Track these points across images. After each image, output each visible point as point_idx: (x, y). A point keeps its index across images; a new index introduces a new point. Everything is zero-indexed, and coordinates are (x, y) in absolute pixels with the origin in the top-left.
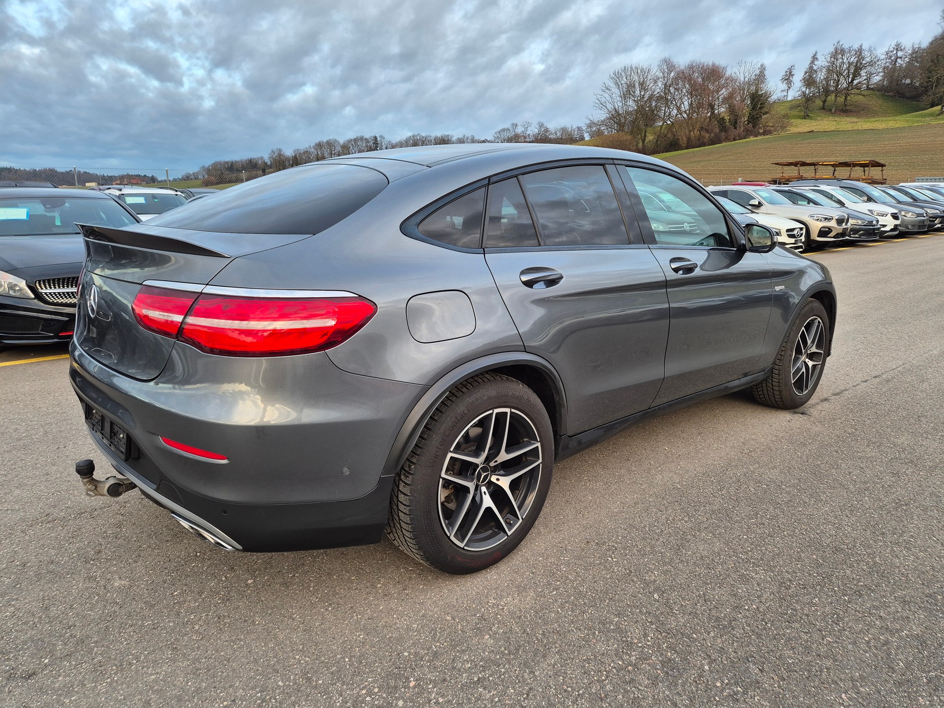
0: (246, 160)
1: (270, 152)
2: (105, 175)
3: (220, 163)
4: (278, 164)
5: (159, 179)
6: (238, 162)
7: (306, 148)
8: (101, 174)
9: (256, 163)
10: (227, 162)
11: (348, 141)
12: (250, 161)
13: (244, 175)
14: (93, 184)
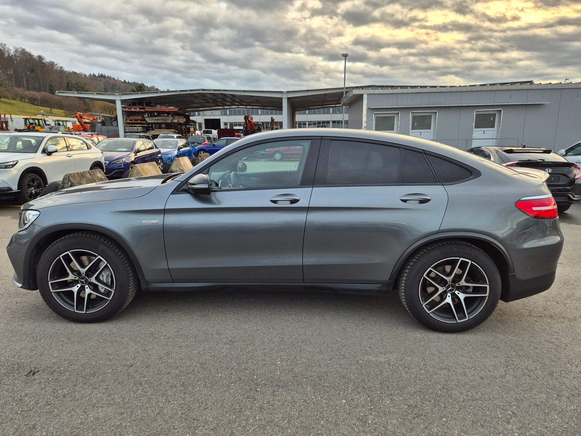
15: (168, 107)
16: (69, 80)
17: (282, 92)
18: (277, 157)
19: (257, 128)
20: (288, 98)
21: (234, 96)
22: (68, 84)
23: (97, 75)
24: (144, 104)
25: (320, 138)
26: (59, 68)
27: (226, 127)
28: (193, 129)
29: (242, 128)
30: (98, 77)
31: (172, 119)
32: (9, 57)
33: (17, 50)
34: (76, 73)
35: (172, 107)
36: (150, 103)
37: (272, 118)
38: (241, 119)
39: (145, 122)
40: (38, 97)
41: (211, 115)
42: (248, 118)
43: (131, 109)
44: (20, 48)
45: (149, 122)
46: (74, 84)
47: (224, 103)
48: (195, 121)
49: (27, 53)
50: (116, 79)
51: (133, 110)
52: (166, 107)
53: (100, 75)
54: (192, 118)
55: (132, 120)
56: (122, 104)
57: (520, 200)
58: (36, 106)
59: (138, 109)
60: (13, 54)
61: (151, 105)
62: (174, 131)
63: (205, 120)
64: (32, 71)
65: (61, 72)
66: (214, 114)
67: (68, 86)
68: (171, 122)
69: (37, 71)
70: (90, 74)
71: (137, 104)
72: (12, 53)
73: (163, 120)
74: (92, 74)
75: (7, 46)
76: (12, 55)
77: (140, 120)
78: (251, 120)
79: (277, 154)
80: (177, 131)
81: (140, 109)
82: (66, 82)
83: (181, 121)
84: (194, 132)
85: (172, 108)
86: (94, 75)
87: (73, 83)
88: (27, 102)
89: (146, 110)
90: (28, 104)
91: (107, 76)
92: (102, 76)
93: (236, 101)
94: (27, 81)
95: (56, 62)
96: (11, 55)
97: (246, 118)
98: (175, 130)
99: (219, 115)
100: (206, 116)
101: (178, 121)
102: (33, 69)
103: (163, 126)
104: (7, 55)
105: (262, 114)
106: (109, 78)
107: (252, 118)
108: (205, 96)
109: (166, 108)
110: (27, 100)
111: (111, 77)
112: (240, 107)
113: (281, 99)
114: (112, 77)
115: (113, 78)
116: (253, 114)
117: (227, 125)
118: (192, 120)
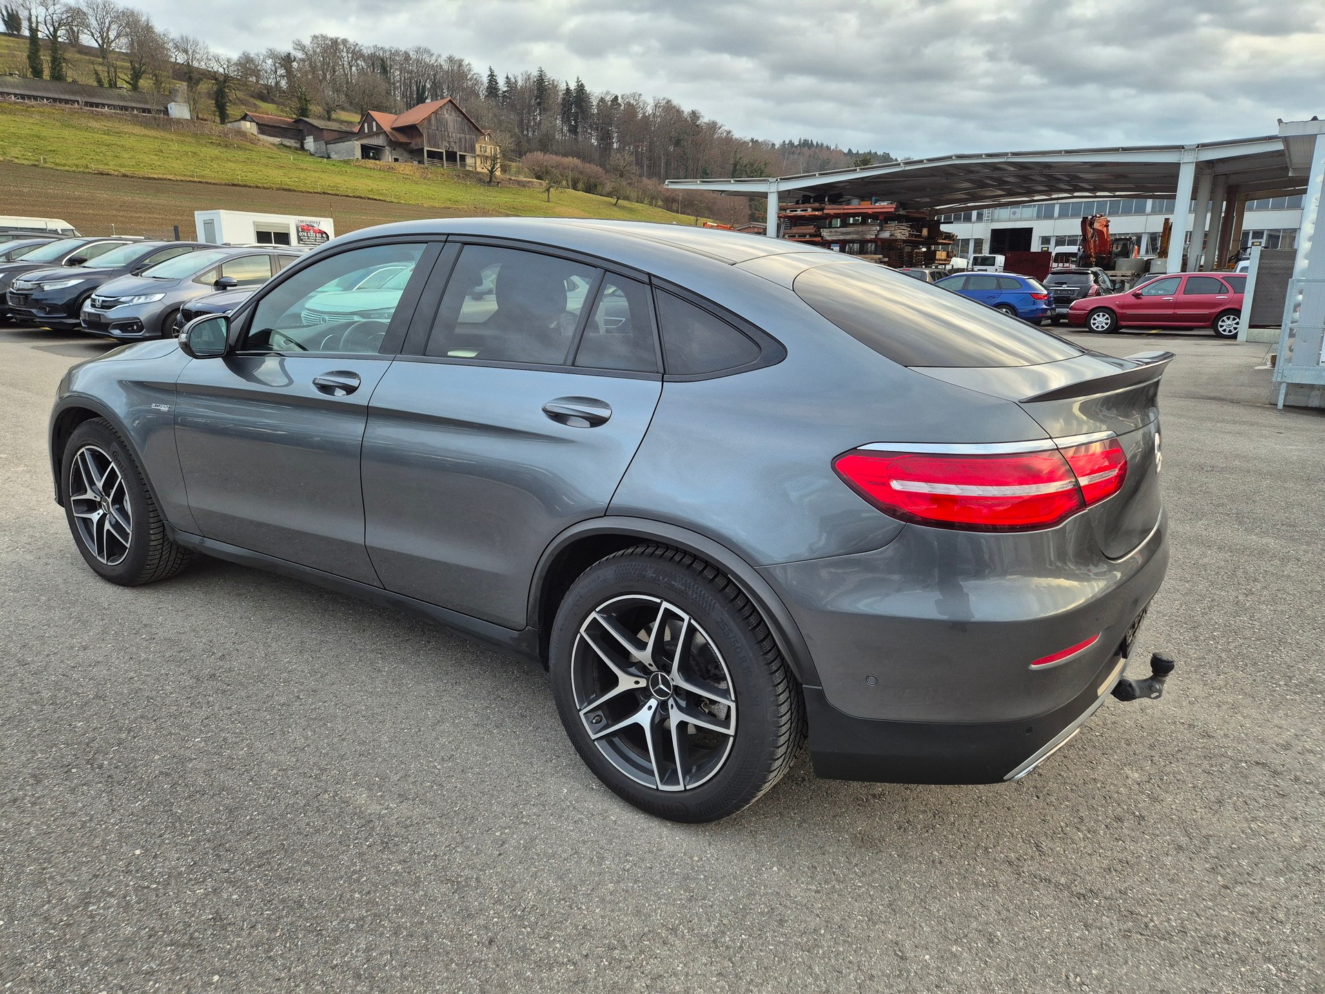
15: (876, 202)
16: (738, 156)
17: (1183, 147)
18: (1097, 325)
19: (1119, 249)
20: (1197, 164)
21: (1048, 166)
22: (735, 165)
23: (796, 143)
24: (826, 200)
25: (444, 238)
26: (725, 134)
27: (1046, 249)
28: (944, 254)
29: (1074, 249)
30: (798, 147)
31: (878, 231)
32: (645, 118)
33: (659, 103)
34: (757, 141)
35: (885, 203)
36: (840, 196)
37: (1167, 220)
38: (1073, 227)
39: (820, 239)
40: (678, 196)
41: (1010, 220)
42: (1091, 224)
43: (796, 211)
44: (664, 99)
45: (828, 238)
46: (746, 166)
47: (1028, 188)
48: (953, 236)
49: (674, 107)
50: (833, 147)
51: (799, 213)
52: (871, 204)
53: (802, 141)
54: (944, 228)
55: (795, 236)
56: (779, 202)
57: (856, 448)
58: (673, 214)
59: (809, 210)
60: (651, 112)
61: (841, 200)
62: (879, 259)
63: (994, 232)
64: (678, 143)
65: (728, 140)
66: (1018, 216)
67: (735, 170)
68: (874, 237)
69: (685, 144)
70: (784, 141)
71: (812, 201)
72: (649, 110)
73: (857, 233)
74: (787, 142)
75: (643, 98)
76: (649, 115)
77: (811, 235)
78: (1105, 230)
79: (1098, 316)
80: (886, 259)
81: (814, 210)
82: (732, 161)
83: (899, 235)
84: (945, 260)
85: (884, 206)
86: (791, 143)
87: (745, 163)
88: (660, 207)
89: (826, 211)
90: (661, 209)
91: (815, 144)
92: (806, 144)
93: (1059, 180)
94: (666, 164)
95: (720, 122)
96: (647, 114)
97: (1087, 224)
98: (881, 256)
99: (1030, 219)
100: (998, 221)
101: (891, 235)
102: (679, 140)
103: (871, 247)
104: (640, 116)
105: (1155, 212)
106: (820, 146)
107: (1109, 221)
108: (972, 172)
109: (872, 206)
110: (660, 203)
111: (822, 144)
112: (1076, 194)
113: (1177, 166)
114: (825, 145)
115: (827, 147)
116: (1114, 213)
117: (1049, 244)
118: (945, 233)
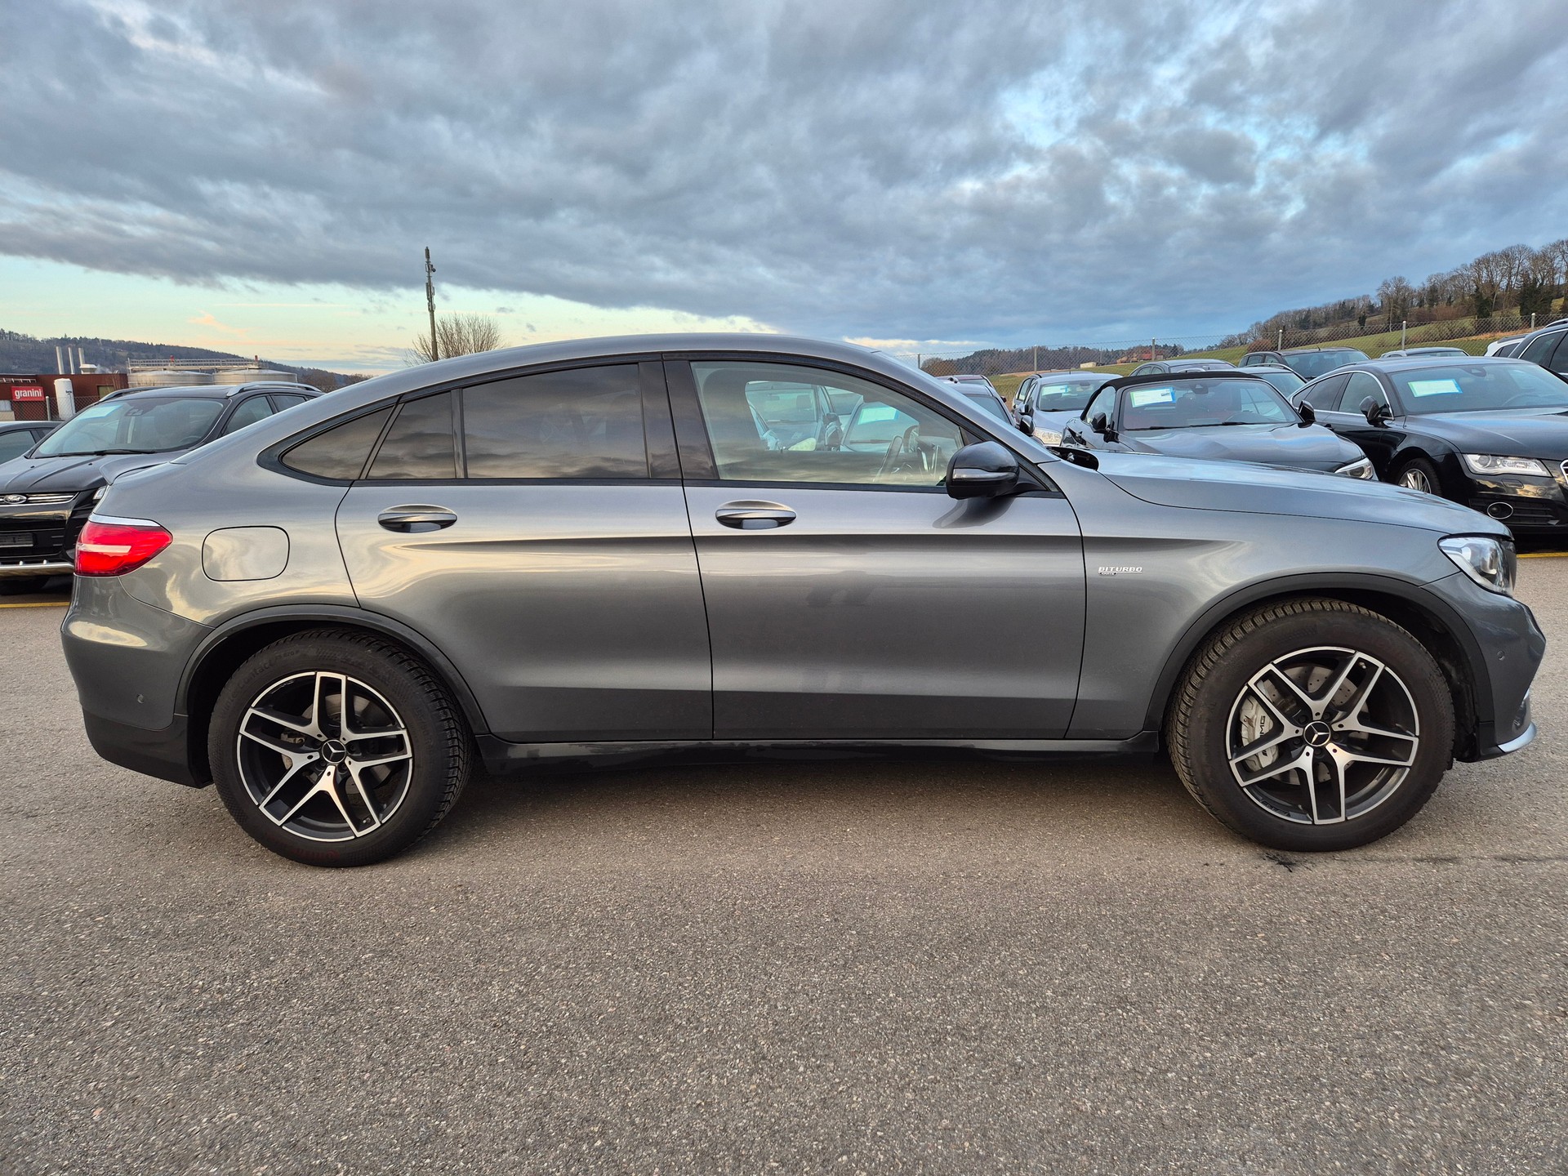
0: (1336, 305)
1: (1380, 284)
2: (1110, 350)
3: (1287, 315)
4: (1392, 305)
5: (1186, 349)
6: (1320, 309)
7: (1456, 271)
8: (1104, 349)
9: (1353, 308)
10: (1300, 312)
11: (1554, 245)
12: (1343, 305)
13: (1323, 332)
14: (1090, 365)
